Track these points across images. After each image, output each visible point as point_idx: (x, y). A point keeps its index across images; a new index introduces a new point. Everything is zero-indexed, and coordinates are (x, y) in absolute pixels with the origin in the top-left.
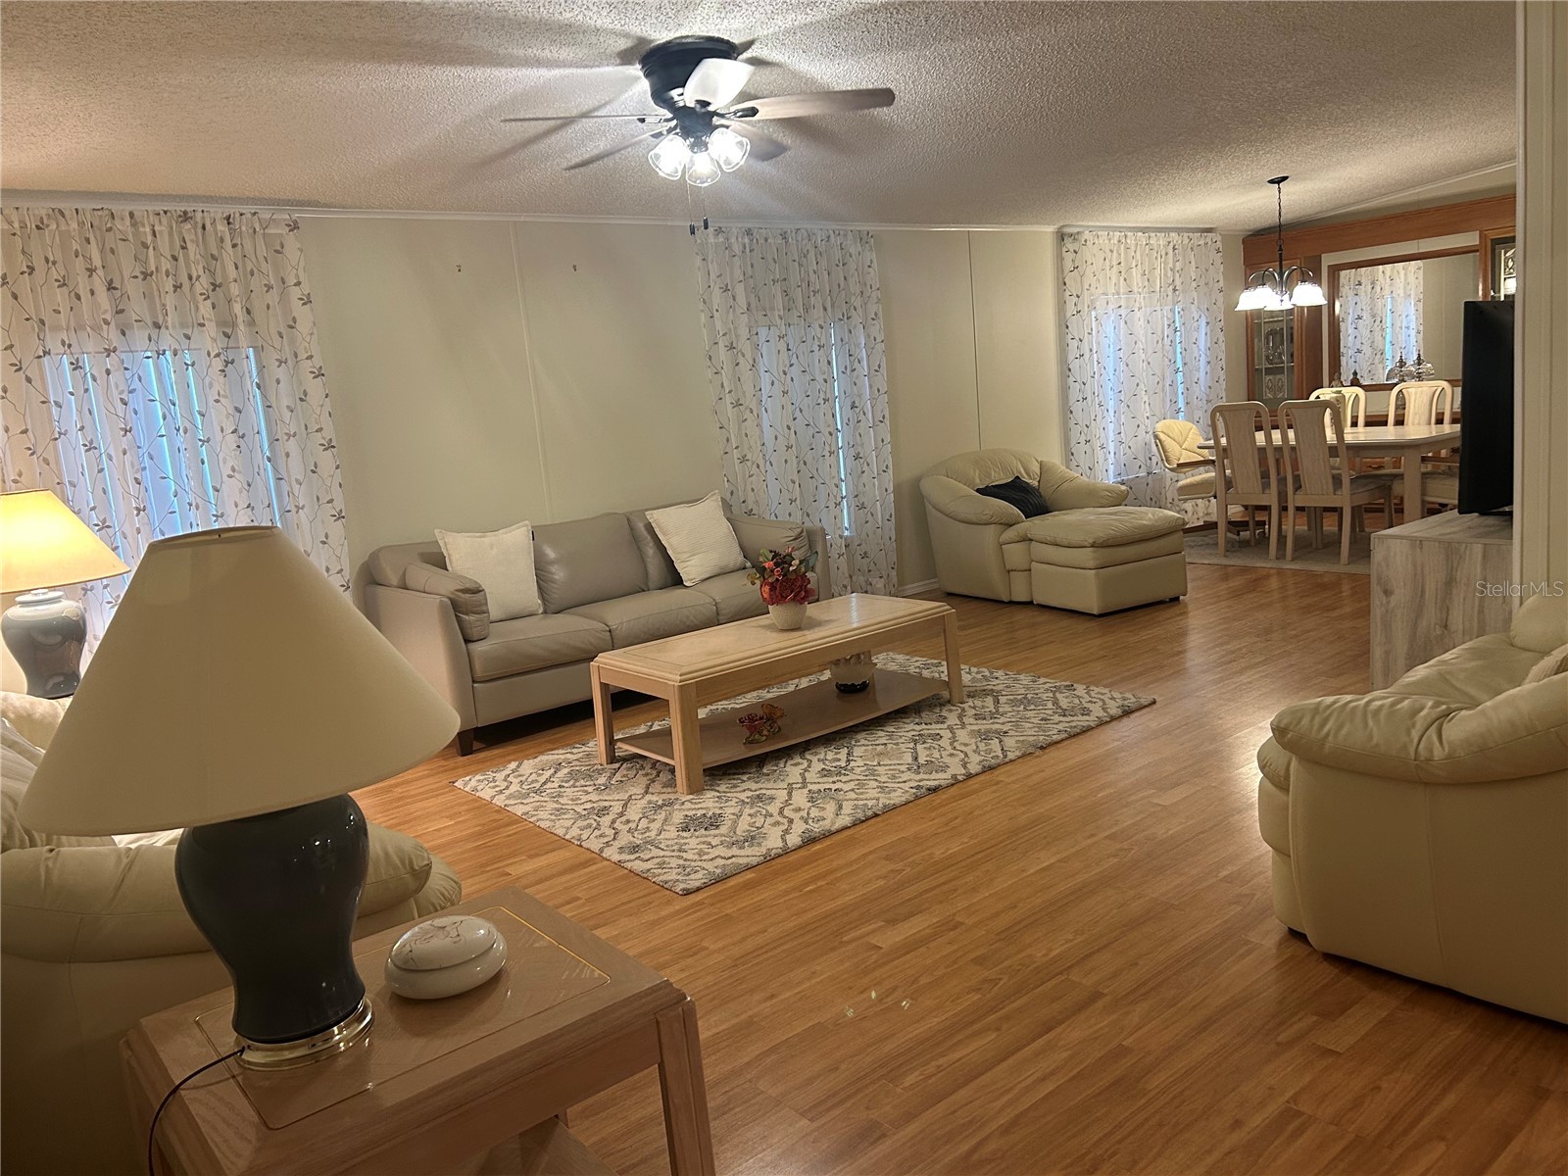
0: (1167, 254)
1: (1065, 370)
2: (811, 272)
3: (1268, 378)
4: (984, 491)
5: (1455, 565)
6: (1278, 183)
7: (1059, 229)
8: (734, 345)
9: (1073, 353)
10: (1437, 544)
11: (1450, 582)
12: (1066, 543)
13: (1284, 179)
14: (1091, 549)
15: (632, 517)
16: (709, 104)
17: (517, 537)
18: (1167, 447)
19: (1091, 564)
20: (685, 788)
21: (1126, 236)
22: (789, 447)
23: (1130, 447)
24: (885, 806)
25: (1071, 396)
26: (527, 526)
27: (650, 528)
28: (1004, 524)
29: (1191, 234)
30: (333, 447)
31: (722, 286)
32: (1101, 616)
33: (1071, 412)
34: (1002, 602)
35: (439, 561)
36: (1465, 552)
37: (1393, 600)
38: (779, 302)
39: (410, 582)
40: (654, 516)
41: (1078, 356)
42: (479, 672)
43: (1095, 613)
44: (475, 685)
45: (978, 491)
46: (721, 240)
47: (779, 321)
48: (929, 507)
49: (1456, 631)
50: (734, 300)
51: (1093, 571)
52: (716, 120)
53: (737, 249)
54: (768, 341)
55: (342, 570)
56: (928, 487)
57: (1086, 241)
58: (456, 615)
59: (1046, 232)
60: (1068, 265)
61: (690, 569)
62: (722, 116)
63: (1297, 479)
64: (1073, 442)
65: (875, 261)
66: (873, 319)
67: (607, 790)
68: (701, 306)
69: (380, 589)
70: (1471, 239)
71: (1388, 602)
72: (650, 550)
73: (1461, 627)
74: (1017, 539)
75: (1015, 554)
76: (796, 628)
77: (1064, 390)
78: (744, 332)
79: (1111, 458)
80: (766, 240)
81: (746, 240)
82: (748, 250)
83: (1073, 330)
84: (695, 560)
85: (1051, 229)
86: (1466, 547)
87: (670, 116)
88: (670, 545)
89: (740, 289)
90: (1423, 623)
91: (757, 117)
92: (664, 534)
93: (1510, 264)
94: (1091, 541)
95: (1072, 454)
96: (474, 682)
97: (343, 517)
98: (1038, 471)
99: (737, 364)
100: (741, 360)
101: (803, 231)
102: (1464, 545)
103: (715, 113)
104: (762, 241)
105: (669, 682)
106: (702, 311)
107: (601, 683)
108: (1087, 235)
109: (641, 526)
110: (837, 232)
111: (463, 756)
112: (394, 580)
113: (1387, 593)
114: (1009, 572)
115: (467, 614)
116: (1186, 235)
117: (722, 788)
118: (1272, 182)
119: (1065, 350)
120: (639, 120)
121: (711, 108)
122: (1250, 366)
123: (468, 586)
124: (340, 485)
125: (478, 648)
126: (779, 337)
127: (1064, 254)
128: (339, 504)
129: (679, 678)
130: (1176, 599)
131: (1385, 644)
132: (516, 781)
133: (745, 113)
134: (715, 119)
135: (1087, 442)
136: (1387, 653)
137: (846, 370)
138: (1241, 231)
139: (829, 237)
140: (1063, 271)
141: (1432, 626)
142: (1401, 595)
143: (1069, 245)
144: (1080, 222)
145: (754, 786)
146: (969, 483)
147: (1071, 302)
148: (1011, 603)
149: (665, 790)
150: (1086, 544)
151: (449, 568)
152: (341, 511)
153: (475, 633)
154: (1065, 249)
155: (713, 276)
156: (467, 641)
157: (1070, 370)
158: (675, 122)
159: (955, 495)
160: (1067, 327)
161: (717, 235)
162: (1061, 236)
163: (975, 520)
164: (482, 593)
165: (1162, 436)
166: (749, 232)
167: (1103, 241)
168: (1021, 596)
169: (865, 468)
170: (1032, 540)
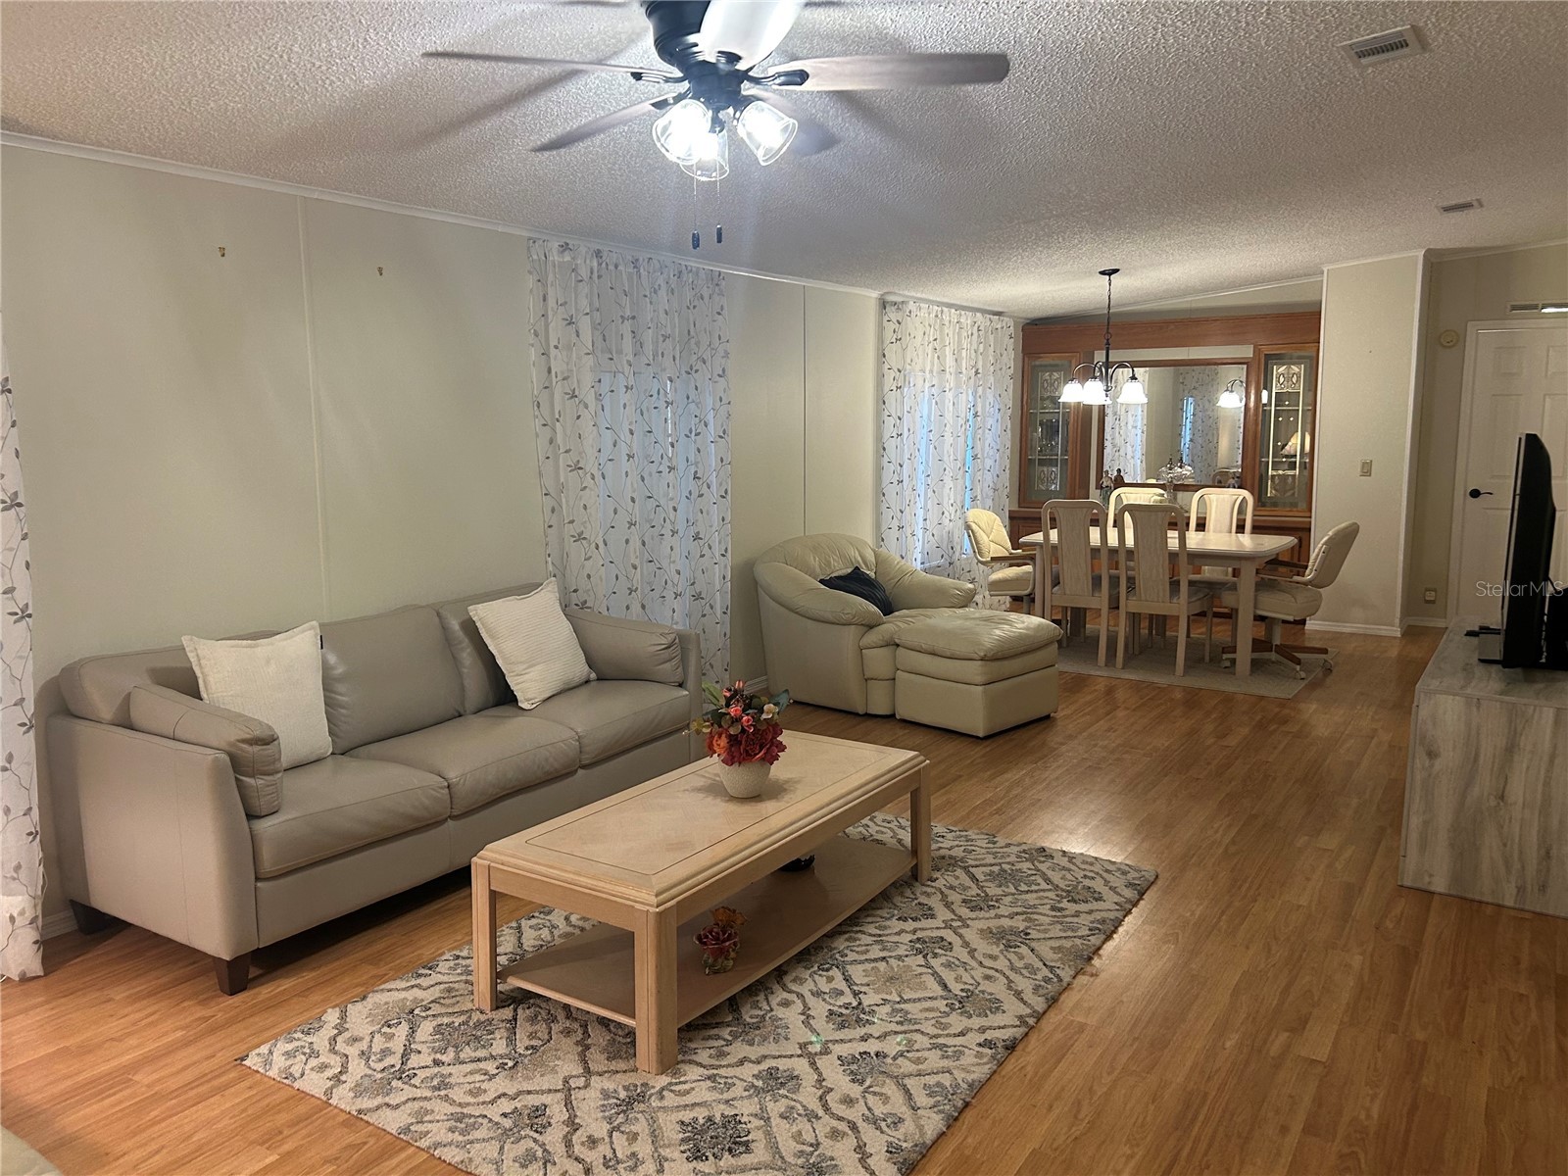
0: (972, 334)
1: (881, 449)
2: (662, 312)
3: (1041, 468)
4: (832, 583)
5: (1519, 730)
6: (1110, 275)
7: (882, 295)
8: (577, 393)
9: (889, 429)
10: (1498, 704)
11: (1511, 748)
12: (948, 654)
13: (1116, 271)
14: (980, 662)
15: (443, 613)
16: (738, 58)
17: (300, 646)
18: (979, 539)
19: (979, 679)
20: (654, 1064)
21: (942, 312)
22: (631, 524)
23: (933, 535)
24: (971, 1085)
25: (884, 478)
26: (312, 628)
27: (471, 629)
28: (868, 626)
29: (991, 316)
30: (20, 505)
31: (566, 317)
32: (987, 738)
33: (884, 495)
34: (857, 714)
35: (188, 685)
36: (1533, 715)
37: (1438, 764)
38: (628, 345)
39: (137, 715)
40: (480, 613)
41: (894, 434)
42: (268, 864)
43: (981, 735)
44: (259, 884)
45: (822, 581)
46: (567, 258)
47: (626, 367)
48: (764, 597)
49: (1515, 803)
50: (578, 336)
51: (980, 688)
52: (747, 89)
53: (584, 273)
54: (612, 391)
55: (23, 699)
56: (766, 574)
57: (910, 312)
58: (237, 779)
59: (870, 297)
60: (889, 336)
61: (528, 686)
62: (756, 81)
63: (1131, 581)
64: (884, 527)
65: (726, 308)
66: (719, 376)
67: (520, 1068)
68: (532, 339)
69: (81, 726)
70: (1247, 351)
71: (1432, 766)
72: (467, 656)
73: (1521, 800)
74: (881, 643)
75: (878, 661)
76: (755, 797)
77: (879, 469)
78: (588, 379)
79: (919, 545)
80: (616, 267)
81: (595, 264)
82: (595, 275)
83: (892, 406)
84: (534, 673)
85: (875, 294)
86: (1534, 710)
87: (679, 74)
88: (500, 652)
89: (585, 325)
90: (1476, 791)
91: (808, 86)
92: (492, 637)
93: (1282, 379)
94: (982, 654)
95: (883, 540)
96: (257, 879)
97: (30, 616)
98: (873, 560)
99: (579, 417)
100: (582, 411)
101: (656, 262)
102: (1532, 708)
103: (745, 76)
104: (611, 267)
105: (638, 906)
106: (533, 345)
107: (491, 891)
108: (911, 306)
109: (455, 625)
110: (689, 268)
111: (233, 993)
112: (106, 712)
113: (1432, 755)
114: (866, 680)
115: (252, 776)
116: (988, 316)
117: (703, 1056)
118: (1103, 273)
119: (880, 427)
120: (633, 74)
121: (741, 66)
122: (1023, 456)
123: (258, 733)
124: (28, 566)
125: (264, 826)
126: (627, 387)
127: (885, 323)
128: (23, 596)
129: (654, 900)
130: (1048, 717)
131: (1424, 813)
132: (353, 1051)
133: (790, 78)
134: (746, 85)
135: (900, 528)
136: (1426, 823)
137: (691, 433)
138: (1025, 319)
139: (680, 272)
140: (882, 342)
141: (1486, 794)
142: (1450, 757)
143: (892, 314)
144: (907, 292)
145: (753, 1052)
146: (813, 575)
147: (889, 376)
148: (868, 716)
149: (613, 1065)
150: (975, 656)
151: (204, 695)
152: (27, 605)
153: (262, 804)
154: (886, 318)
155: (551, 302)
156: (251, 816)
157: (884, 449)
158: (686, 85)
159: (800, 586)
160: (884, 403)
161: (563, 252)
162: (883, 304)
163: (831, 619)
164: (276, 742)
165: (974, 526)
166: (598, 254)
167: (923, 313)
168: (880, 708)
169: (706, 551)
170: (898, 645)
